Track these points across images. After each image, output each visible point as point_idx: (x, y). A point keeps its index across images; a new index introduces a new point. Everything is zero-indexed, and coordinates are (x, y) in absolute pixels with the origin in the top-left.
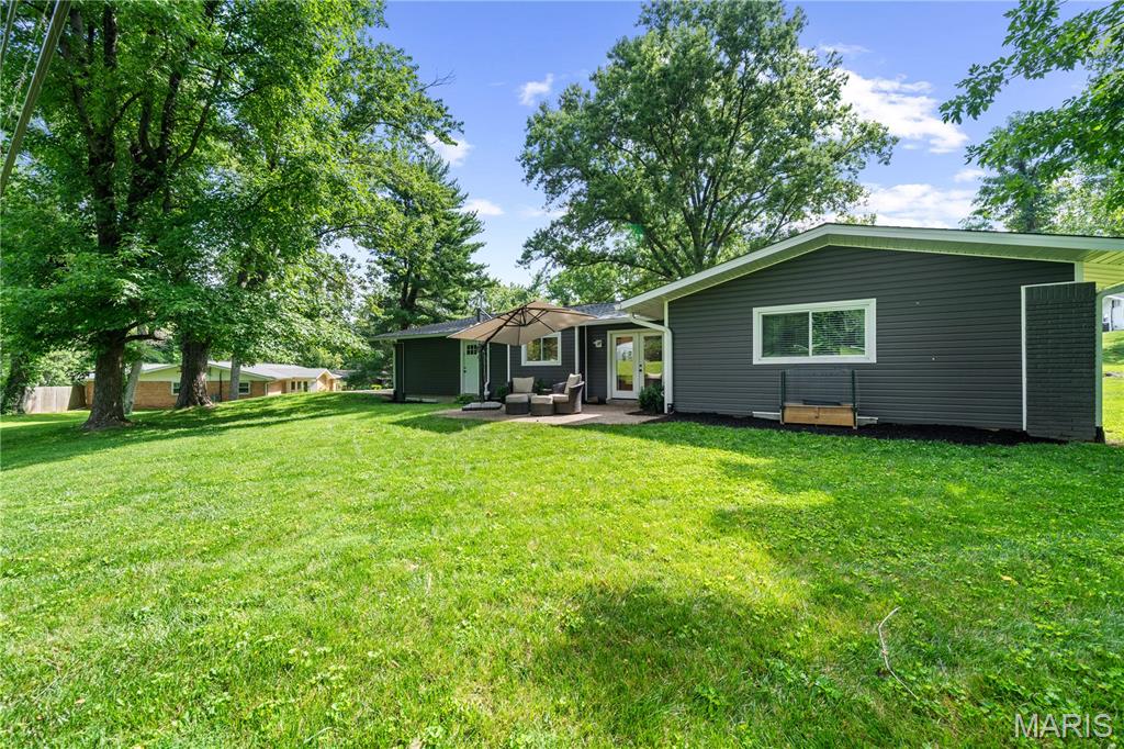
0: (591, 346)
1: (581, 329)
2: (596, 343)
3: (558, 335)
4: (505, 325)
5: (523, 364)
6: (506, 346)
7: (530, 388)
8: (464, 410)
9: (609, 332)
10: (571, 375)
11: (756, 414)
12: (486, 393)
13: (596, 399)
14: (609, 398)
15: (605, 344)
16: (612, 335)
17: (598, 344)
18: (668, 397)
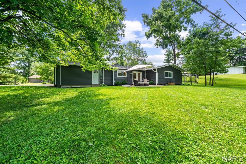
9: (133, 72)
11: (165, 84)
18: (157, 82)
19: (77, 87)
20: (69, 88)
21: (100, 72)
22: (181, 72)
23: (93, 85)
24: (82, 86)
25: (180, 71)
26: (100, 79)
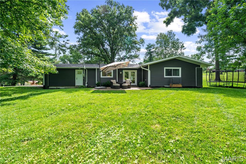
5: (101, 77)
11: (165, 86)
12: (86, 85)
16: (124, 71)
17: (121, 73)
18: (149, 84)
19: (60, 88)
20: (55, 89)
21: (83, 73)
22: (201, 67)
23: (77, 86)
24: (66, 87)
25: (199, 66)
26: (84, 80)
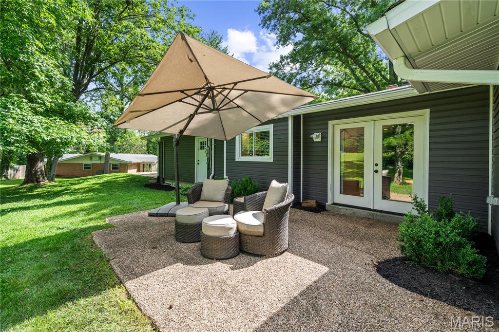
0: (308, 140)
1: (296, 118)
2: (314, 136)
3: (270, 128)
4: (196, 112)
5: (237, 160)
6: (223, 141)
7: (221, 196)
8: (151, 215)
9: (331, 123)
10: (274, 184)
13: (312, 203)
14: (329, 202)
15: (325, 137)
16: (336, 127)
17: (316, 137)
